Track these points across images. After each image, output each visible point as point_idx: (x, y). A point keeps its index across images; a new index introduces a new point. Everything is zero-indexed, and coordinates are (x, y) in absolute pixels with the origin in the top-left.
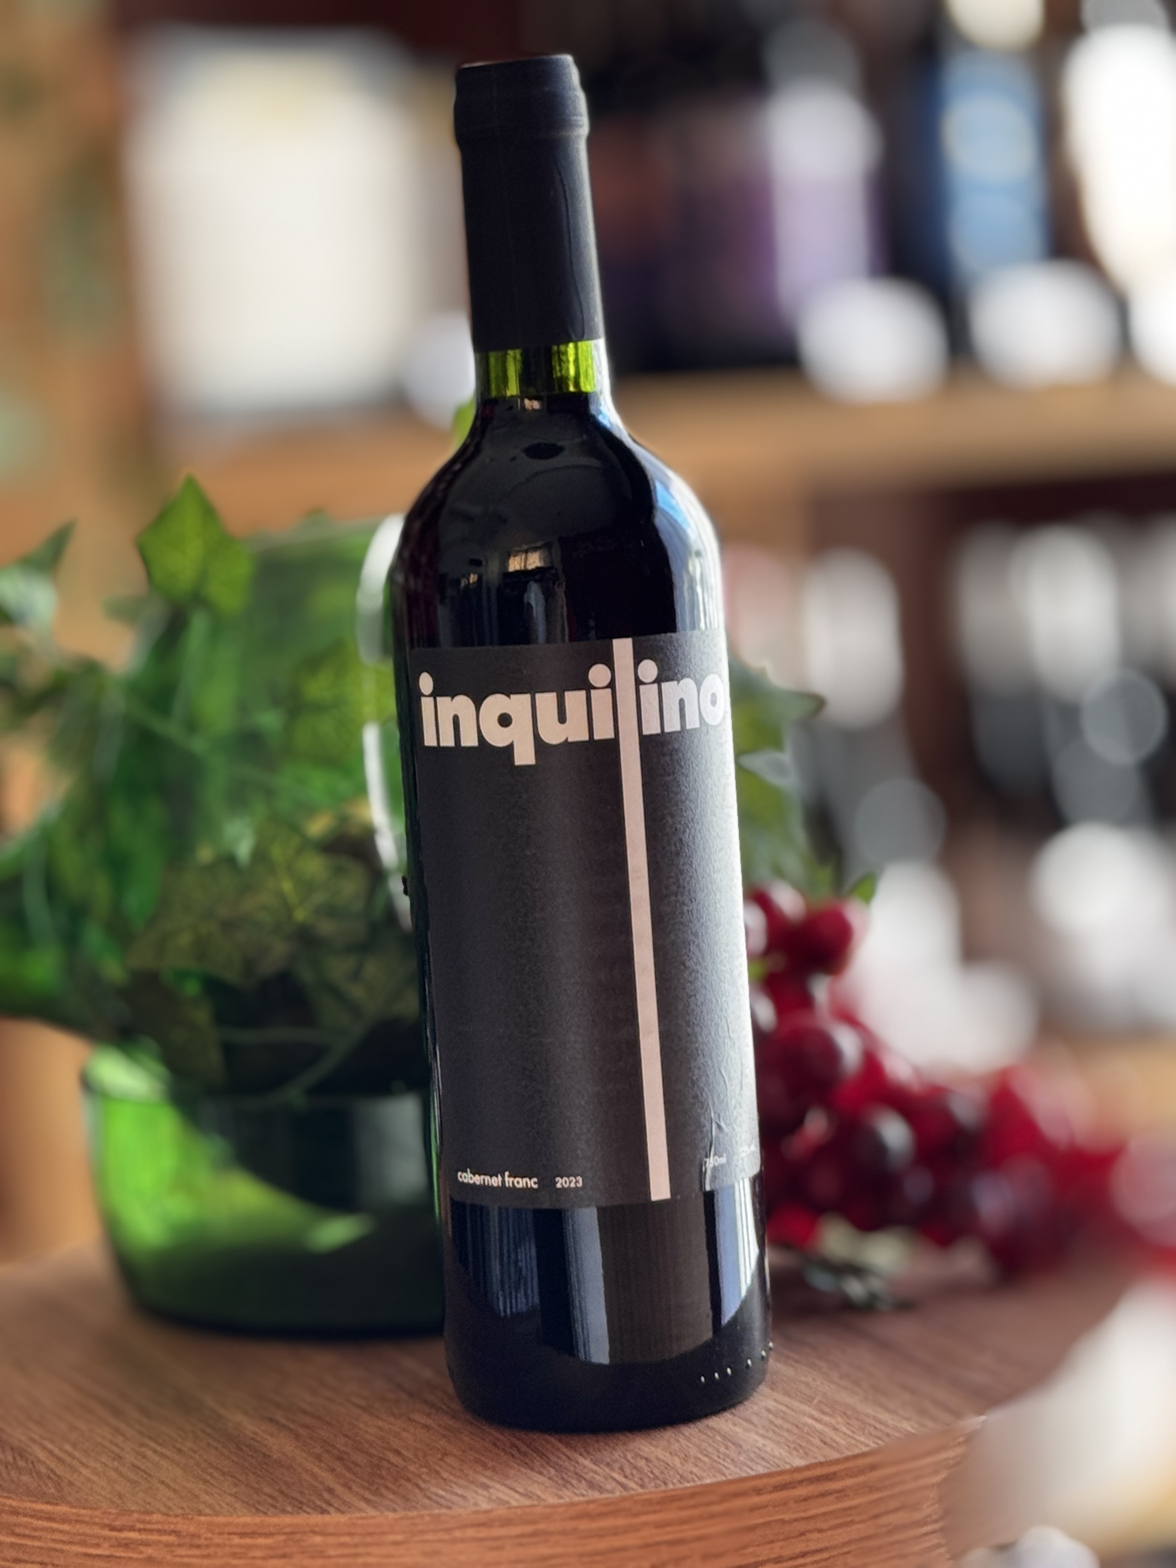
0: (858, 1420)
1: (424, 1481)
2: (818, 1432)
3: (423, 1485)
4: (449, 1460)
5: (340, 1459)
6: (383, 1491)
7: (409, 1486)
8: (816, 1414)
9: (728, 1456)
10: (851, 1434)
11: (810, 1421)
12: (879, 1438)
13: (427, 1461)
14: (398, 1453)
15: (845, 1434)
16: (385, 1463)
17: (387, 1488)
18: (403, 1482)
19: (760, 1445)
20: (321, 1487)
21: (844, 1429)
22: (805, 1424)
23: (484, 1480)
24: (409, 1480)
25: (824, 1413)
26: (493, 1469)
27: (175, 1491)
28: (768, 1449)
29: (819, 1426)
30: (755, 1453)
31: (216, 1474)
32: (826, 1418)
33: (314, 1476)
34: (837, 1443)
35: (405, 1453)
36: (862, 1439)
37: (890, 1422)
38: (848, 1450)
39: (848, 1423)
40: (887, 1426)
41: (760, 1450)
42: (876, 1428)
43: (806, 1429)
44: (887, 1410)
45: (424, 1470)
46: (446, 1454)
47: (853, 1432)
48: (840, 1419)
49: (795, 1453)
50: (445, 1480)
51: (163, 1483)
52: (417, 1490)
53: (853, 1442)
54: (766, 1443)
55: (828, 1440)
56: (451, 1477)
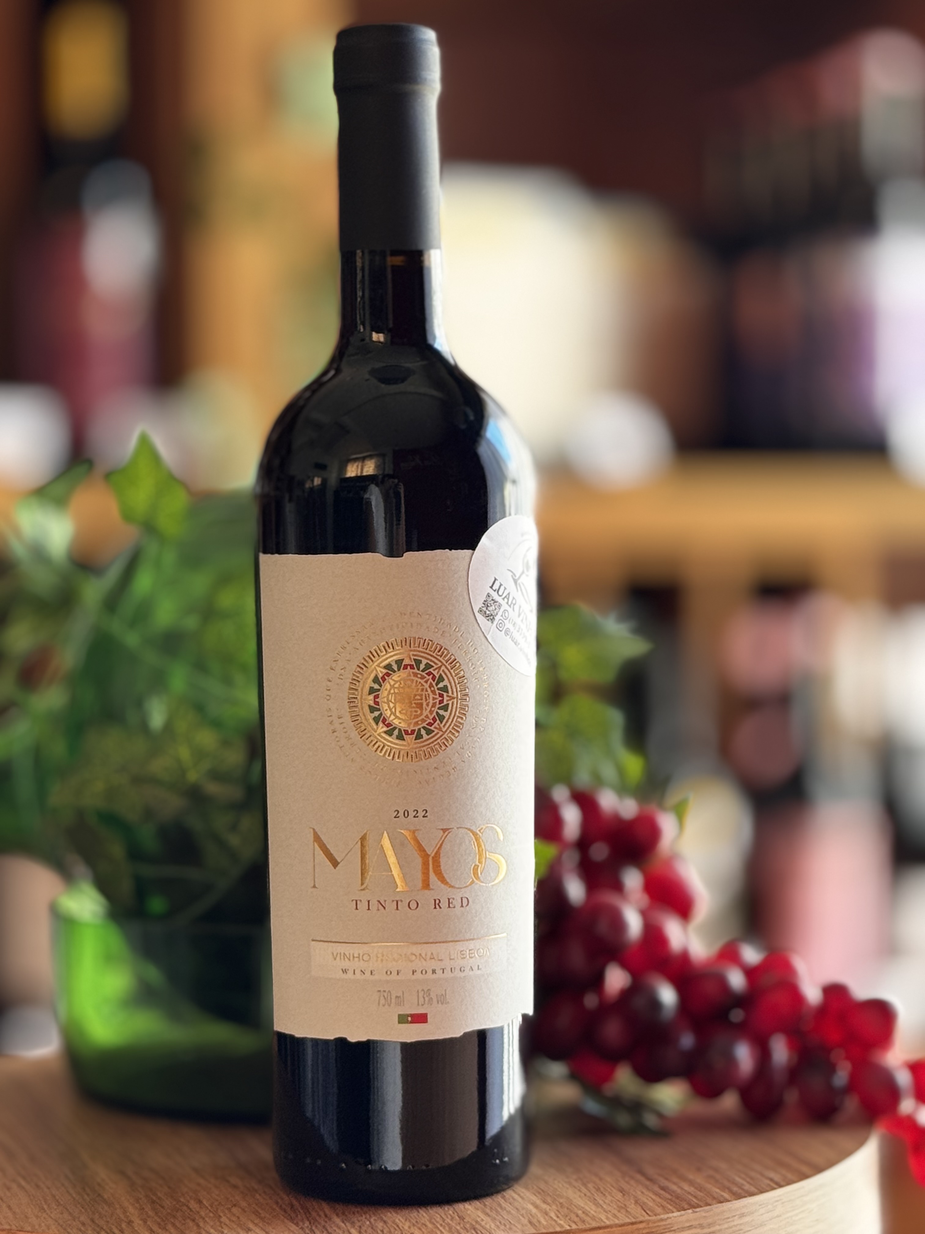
0: (568, 1209)
1: (205, 1222)
2: (531, 1215)
3: (201, 1224)
4: (234, 1210)
5: (153, 1202)
6: (169, 1227)
7: (191, 1224)
8: (538, 1202)
9: (448, 1224)
10: (555, 1218)
11: (530, 1207)
12: (575, 1223)
13: (217, 1209)
14: (200, 1202)
15: (551, 1217)
16: (185, 1208)
17: (174, 1225)
18: (188, 1221)
19: (479, 1220)
20: (125, 1219)
21: (553, 1215)
22: (523, 1208)
23: (251, 1226)
24: (193, 1220)
25: (545, 1202)
26: (262, 1219)
27: (14, 1213)
28: (483, 1223)
29: (534, 1210)
30: (471, 1224)
31: (54, 1205)
32: (544, 1206)
33: (125, 1212)
34: (539, 1222)
35: (205, 1203)
36: (562, 1222)
37: (592, 1212)
38: (544, 1228)
39: (558, 1211)
40: (587, 1215)
41: (477, 1222)
42: (577, 1216)
43: (523, 1212)
44: (597, 1205)
45: (211, 1215)
46: (235, 1205)
47: (558, 1217)
48: (554, 1207)
49: (502, 1227)
50: (221, 1222)
51: (9, 1207)
52: (195, 1228)
53: (553, 1223)
54: (484, 1219)
55: (534, 1221)
56: (228, 1222)
